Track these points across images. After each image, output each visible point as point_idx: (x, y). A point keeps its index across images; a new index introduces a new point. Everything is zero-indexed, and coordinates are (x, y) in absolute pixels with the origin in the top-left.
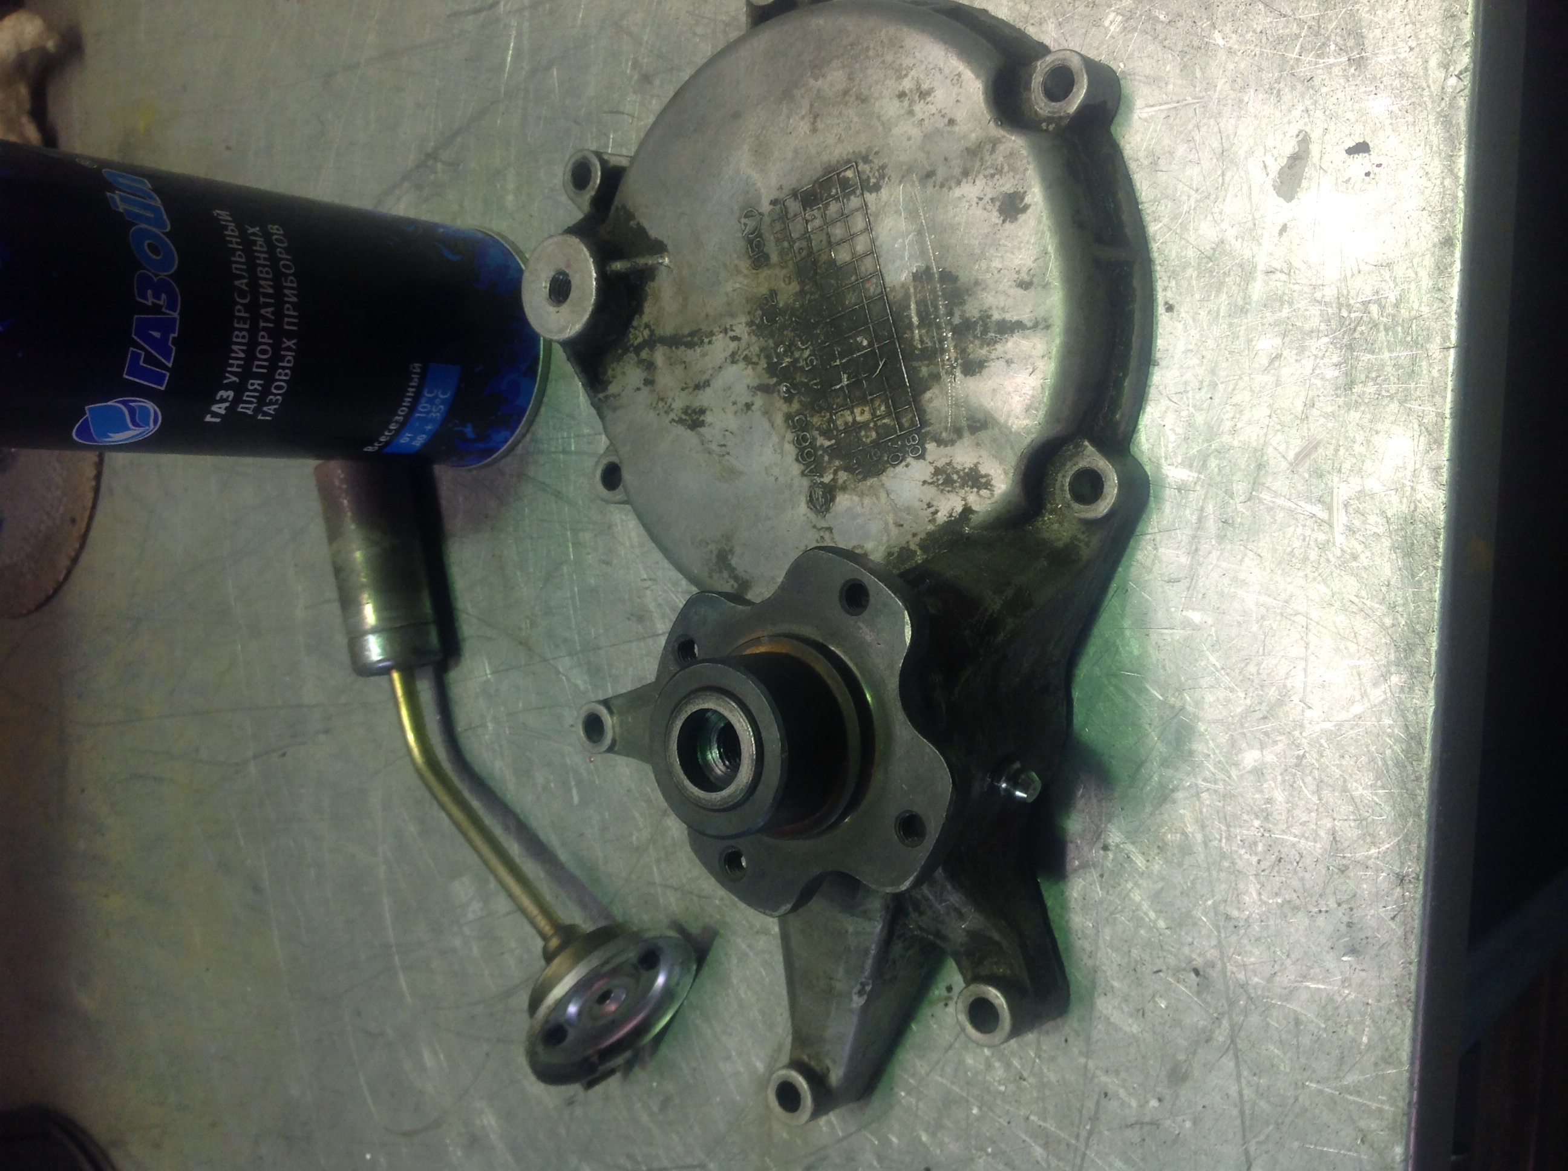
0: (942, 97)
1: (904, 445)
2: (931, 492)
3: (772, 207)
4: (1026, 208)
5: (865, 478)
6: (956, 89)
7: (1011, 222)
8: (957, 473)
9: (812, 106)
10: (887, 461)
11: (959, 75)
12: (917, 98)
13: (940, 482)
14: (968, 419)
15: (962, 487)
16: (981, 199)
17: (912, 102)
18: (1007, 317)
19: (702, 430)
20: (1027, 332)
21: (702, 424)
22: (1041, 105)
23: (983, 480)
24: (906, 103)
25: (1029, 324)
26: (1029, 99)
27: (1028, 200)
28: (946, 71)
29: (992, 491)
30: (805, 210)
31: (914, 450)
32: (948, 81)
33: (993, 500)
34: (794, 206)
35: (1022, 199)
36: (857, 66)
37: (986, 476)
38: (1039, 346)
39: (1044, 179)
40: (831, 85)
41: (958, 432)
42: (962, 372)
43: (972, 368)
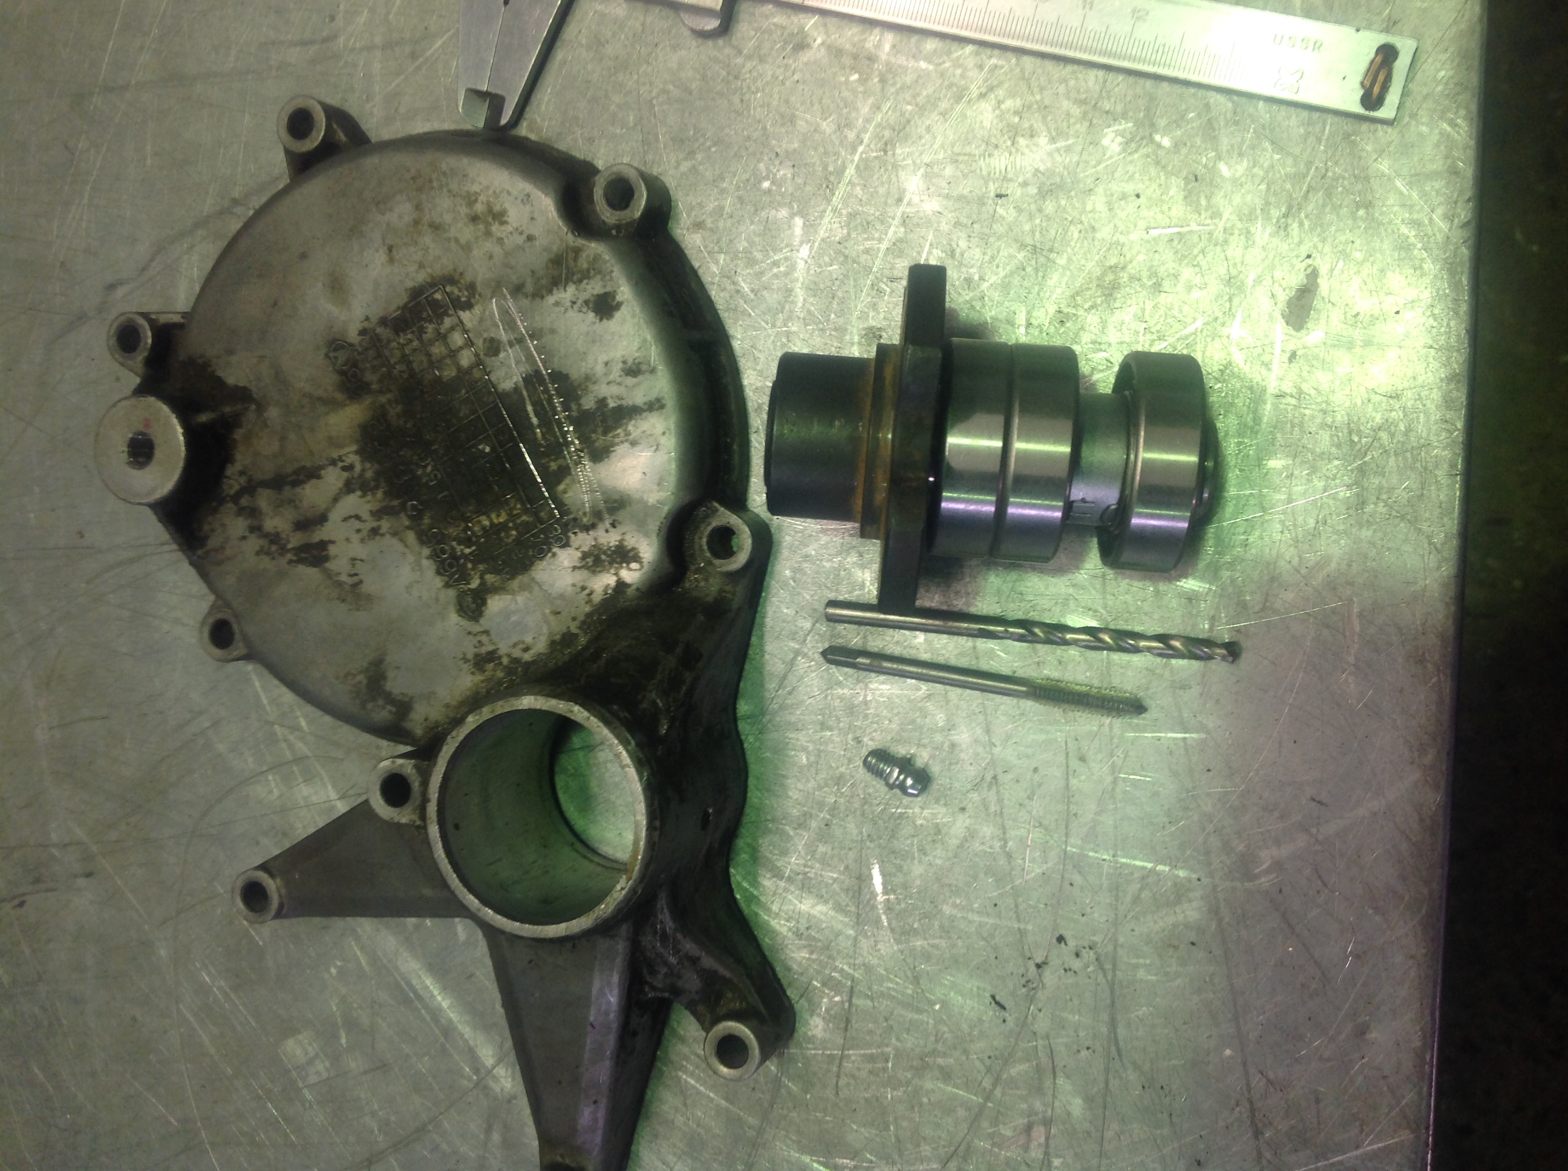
0: (516, 215)
1: (547, 538)
2: (580, 576)
3: (360, 338)
4: (618, 306)
5: (513, 577)
6: (528, 207)
7: (608, 319)
8: (605, 553)
9: (384, 239)
10: (534, 556)
11: (528, 195)
12: (490, 220)
13: (591, 564)
14: (605, 502)
15: (611, 563)
16: (574, 303)
17: (488, 225)
18: (624, 403)
19: (327, 565)
20: (644, 414)
21: (327, 558)
22: (608, 215)
23: (631, 554)
24: (481, 227)
25: (645, 407)
26: (594, 211)
27: (619, 298)
28: (515, 193)
29: (641, 563)
30: (398, 335)
31: (559, 539)
32: (519, 201)
33: (644, 570)
34: (384, 332)
35: (614, 298)
36: (424, 197)
37: (633, 549)
38: (658, 425)
39: (629, 278)
40: (400, 217)
41: (598, 515)
42: (590, 460)
43: (599, 455)
